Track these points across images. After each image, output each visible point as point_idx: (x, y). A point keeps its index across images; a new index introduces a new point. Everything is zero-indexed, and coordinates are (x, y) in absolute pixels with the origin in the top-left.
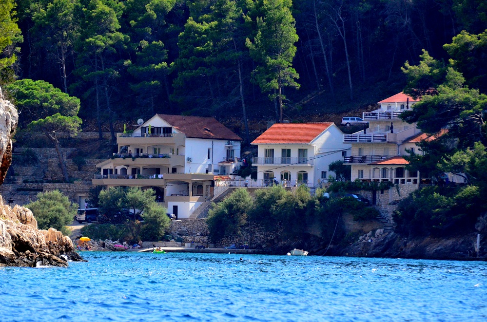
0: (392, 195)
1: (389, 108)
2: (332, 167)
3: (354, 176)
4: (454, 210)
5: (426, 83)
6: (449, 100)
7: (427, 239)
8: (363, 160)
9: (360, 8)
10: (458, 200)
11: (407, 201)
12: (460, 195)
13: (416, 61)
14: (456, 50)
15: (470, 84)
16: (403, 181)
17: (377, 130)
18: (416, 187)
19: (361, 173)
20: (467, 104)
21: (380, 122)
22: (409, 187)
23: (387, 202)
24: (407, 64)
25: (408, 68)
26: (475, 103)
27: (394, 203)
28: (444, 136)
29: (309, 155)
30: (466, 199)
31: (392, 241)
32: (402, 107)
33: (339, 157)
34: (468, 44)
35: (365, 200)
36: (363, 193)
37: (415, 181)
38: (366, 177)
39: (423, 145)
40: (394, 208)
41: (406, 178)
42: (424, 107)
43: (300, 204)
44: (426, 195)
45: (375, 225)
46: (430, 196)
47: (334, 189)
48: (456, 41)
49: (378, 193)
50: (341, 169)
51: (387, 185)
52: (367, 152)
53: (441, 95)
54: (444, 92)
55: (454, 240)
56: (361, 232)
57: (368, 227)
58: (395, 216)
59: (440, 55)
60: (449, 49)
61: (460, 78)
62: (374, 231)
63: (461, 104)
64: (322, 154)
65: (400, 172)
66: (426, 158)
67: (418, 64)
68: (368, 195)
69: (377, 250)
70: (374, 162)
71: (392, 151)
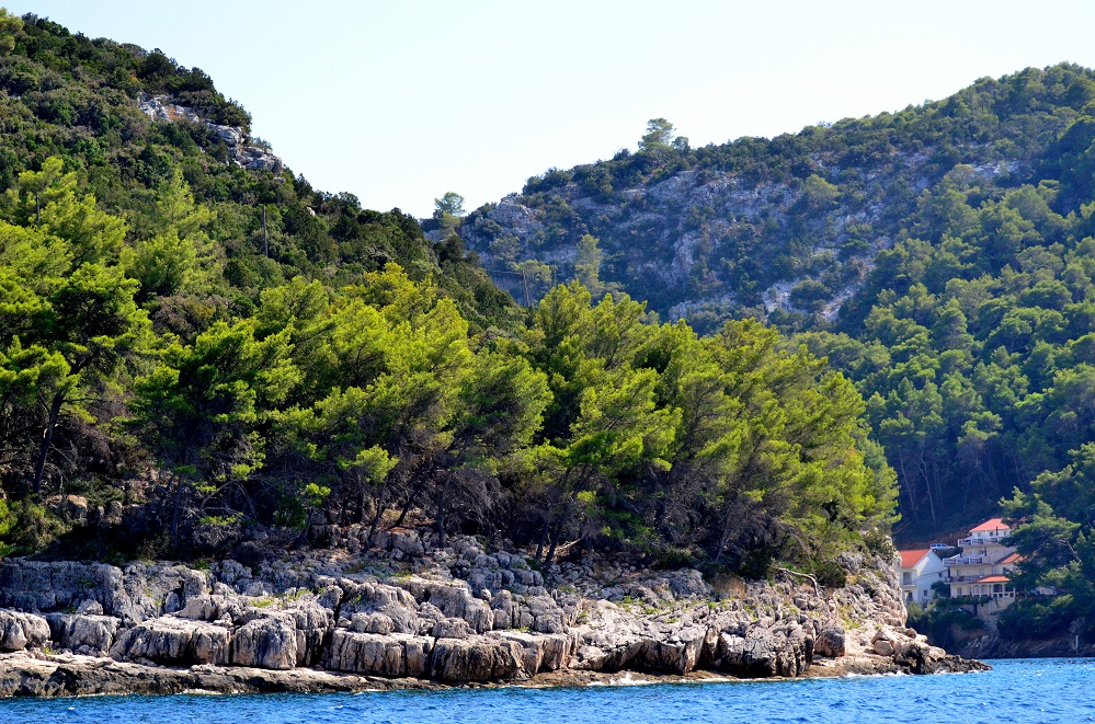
0: (992, 607)
1: (979, 535)
2: (933, 587)
3: (954, 593)
4: (1053, 617)
5: (1017, 515)
6: (1043, 527)
7: (1028, 642)
8: (961, 579)
9: (937, 453)
10: (1055, 609)
11: (1006, 611)
12: (1052, 604)
13: (1010, 497)
14: (1041, 486)
15: (1058, 513)
16: (1001, 595)
17: (971, 554)
18: (1013, 599)
19: (960, 590)
20: (1057, 530)
21: (973, 547)
22: (1006, 601)
23: (988, 613)
24: (1003, 499)
25: (1004, 502)
26: (1063, 530)
27: (995, 614)
28: (1036, 557)
29: (913, 577)
30: (1060, 607)
31: (997, 645)
32: (991, 534)
33: (936, 579)
34: (1050, 481)
35: (968, 612)
36: (965, 606)
37: (1012, 595)
38: (965, 592)
39: (1021, 565)
40: (996, 618)
41: (1003, 593)
42: (1023, 534)
43: (915, 618)
44: (1029, 606)
45: (980, 632)
46: (1033, 607)
47: (941, 605)
48: (1041, 479)
49: (979, 606)
50: (941, 588)
51: (987, 599)
52: (965, 573)
53: (1036, 524)
54: (1038, 521)
55: (1053, 641)
56: (968, 639)
57: (973, 635)
58: (999, 624)
59: (1027, 489)
60: (1034, 485)
61: (1049, 509)
62: (980, 638)
63: (1052, 530)
64: (924, 575)
65: (997, 587)
66: (1024, 575)
67: (1013, 499)
68: (971, 608)
69: (984, 653)
70: (975, 580)
71: (987, 571)
